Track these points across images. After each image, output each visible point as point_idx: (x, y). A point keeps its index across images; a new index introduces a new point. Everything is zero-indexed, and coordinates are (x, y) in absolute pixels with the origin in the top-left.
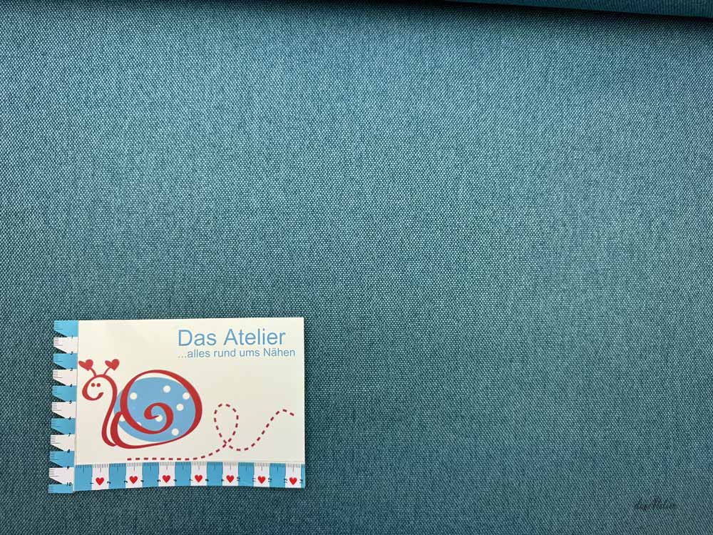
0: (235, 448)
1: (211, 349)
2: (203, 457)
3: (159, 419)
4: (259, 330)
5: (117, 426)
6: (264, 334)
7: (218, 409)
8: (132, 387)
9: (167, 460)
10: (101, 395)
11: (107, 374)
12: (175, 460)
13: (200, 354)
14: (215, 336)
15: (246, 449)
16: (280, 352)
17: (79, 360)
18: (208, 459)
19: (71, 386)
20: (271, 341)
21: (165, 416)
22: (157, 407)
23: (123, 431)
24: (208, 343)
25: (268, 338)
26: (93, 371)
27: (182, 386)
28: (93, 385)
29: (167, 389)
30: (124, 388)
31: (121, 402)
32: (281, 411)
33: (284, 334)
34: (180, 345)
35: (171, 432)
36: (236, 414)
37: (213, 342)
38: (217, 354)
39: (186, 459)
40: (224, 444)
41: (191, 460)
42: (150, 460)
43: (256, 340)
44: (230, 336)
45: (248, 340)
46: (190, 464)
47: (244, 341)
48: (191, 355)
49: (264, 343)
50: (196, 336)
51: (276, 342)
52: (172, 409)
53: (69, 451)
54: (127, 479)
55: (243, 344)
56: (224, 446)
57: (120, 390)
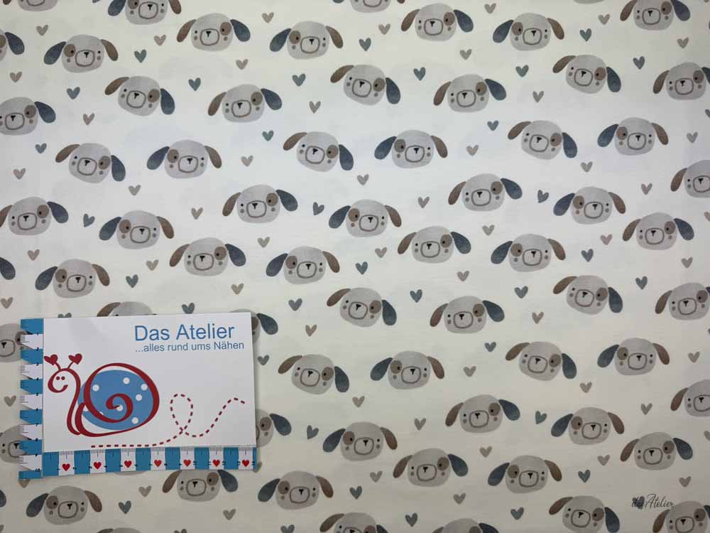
0: (191, 435)
1: (166, 343)
2: (162, 443)
3: (120, 409)
4: (209, 325)
5: (81, 417)
6: (213, 329)
7: (174, 399)
8: (95, 379)
9: (128, 447)
10: (65, 387)
11: (71, 368)
12: (136, 447)
13: (156, 348)
14: (167, 330)
15: (201, 435)
16: (230, 345)
17: (44, 355)
18: (167, 445)
19: (38, 379)
20: (220, 334)
21: (125, 405)
22: (117, 397)
23: (87, 421)
24: (162, 338)
25: (218, 333)
26: (58, 365)
27: (140, 377)
28: (58, 378)
29: (126, 381)
30: (86, 380)
31: (84, 393)
32: (233, 400)
33: (233, 328)
34: (137, 339)
35: (131, 419)
36: (190, 403)
37: (165, 337)
38: (170, 348)
39: (146, 446)
40: (180, 431)
41: (151, 446)
42: (113, 447)
43: (207, 334)
44: (182, 331)
45: (199, 335)
46: (149, 449)
47: (195, 336)
48: (147, 349)
49: (214, 337)
50: (151, 332)
51: (225, 336)
52: (132, 398)
53: (37, 439)
54: (92, 465)
55: (194, 338)
56: (180, 433)
57: (83, 382)
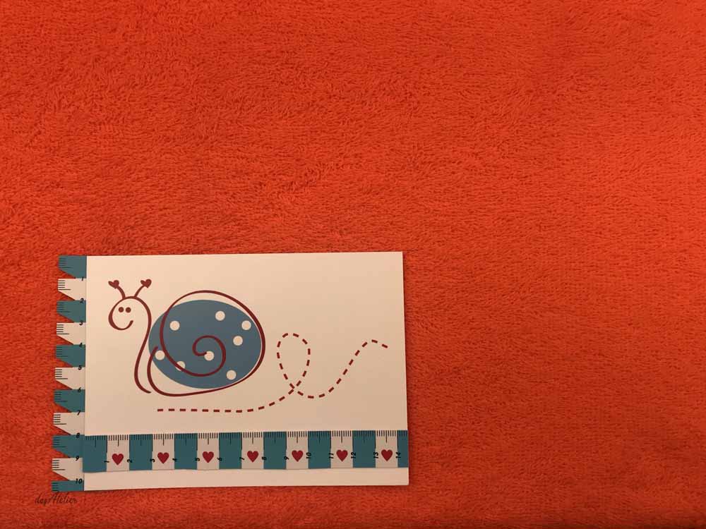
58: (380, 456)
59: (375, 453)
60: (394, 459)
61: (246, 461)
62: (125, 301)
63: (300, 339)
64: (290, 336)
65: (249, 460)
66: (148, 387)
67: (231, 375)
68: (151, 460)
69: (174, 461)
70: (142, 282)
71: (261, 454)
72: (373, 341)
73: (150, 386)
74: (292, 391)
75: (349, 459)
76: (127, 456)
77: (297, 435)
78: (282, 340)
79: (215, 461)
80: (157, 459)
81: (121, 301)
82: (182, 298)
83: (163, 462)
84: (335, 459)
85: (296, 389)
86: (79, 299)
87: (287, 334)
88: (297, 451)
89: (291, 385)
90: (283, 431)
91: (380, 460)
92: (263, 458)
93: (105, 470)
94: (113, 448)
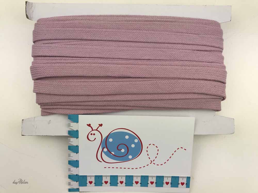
58: (180, 184)
59: (178, 183)
60: (185, 185)
61: (134, 184)
62: (93, 131)
63: (155, 146)
64: (152, 145)
65: (135, 184)
66: (101, 160)
67: (130, 157)
68: (102, 183)
69: (110, 184)
70: (99, 125)
71: (140, 182)
72: (181, 148)
73: (102, 160)
74: (151, 163)
75: (169, 185)
76: (94, 182)
77: (152, 177)
78: (149, 146)
79: (124, 184)
80: (104, 183)
81: (92, 131)
82: (113, 130)
83: (106, 184)
84: (165, 185)
85: (153, 162)
86: (76, 130)
87: (150, 144)
88: (152, 181)
89: (151, 161)
90: (147, 175)
91: (180, 185)
92: (140, 183)
93: (86, 186)
94: (89, 179)
